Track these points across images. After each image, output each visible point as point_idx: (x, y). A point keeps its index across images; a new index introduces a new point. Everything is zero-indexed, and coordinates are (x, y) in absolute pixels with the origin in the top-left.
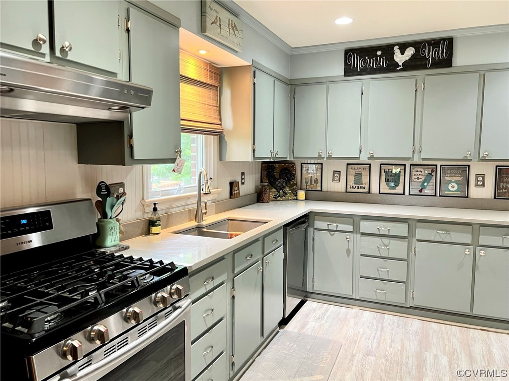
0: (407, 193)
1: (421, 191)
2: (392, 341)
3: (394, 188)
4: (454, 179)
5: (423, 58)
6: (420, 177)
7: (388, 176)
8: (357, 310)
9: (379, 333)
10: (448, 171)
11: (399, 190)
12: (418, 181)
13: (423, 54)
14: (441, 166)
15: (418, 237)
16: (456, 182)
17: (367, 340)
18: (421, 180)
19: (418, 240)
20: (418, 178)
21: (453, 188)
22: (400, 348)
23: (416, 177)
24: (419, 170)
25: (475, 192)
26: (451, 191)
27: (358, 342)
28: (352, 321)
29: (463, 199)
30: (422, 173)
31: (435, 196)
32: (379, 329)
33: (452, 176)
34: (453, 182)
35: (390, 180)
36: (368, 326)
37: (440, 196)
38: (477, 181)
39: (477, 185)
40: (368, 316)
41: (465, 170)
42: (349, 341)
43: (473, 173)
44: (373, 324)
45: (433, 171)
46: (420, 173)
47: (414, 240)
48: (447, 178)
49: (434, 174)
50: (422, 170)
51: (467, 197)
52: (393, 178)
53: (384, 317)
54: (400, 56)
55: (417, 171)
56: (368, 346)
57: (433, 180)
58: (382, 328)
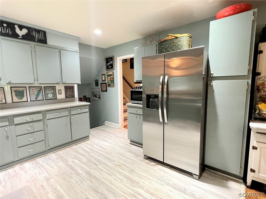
0: (29, 100)
1: (36, 99)
2: (52, 167)
3: (21, 99)
4: (50, 92)
5: (32, 36)
6: (35, 92)
7: (17, 93)
8: (19, 166)
9: (42, 168)
10: (47, 89)
11: (24, 99)
12: (34, 94)
13: (33, 34)
14: (44, 87)
15: (47, 118)
16: (51, 93)
17: (40, 175)
18: (36, 94)
19: (48, 120)
20: (34, 93)
21: (50, 96)
22: (58, 168)
23: (33, 92)
24: (34, 89)
25: (59, 97)
26: (50, 97)
27: (37, 179)
28: (22, 172)
29: (55, 100)
30: (36, 91)
31: (43, 100)
32: (40, 167)
33: (49, 91)
34: (50, 93)
35: (18, 95)
36: (34, 169)
37: (46, 100)
38: (59, 92)
39: (59, 94)
40: (27, 165)
41: (54, 88)
42: (32, 182)
43: (57, 89)
44: (35, 167)
45: (40, 89)
46: (34, 90)
47: (46, 120)
48: (47, 92)
49: (41, 90)
50: (35, 89)
51: (56, 99)
52: (20, 94)
53: (37, 161)
54: (20, 31)
55: (33, 90)
56: (44, 177)
57: (41, 93)
58: (41, 165)
